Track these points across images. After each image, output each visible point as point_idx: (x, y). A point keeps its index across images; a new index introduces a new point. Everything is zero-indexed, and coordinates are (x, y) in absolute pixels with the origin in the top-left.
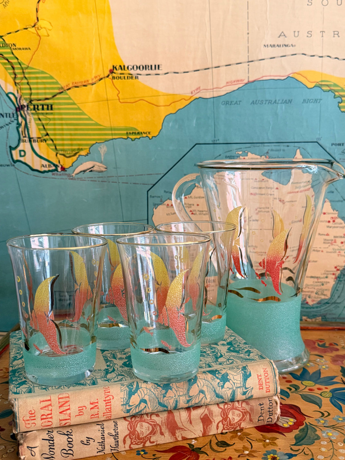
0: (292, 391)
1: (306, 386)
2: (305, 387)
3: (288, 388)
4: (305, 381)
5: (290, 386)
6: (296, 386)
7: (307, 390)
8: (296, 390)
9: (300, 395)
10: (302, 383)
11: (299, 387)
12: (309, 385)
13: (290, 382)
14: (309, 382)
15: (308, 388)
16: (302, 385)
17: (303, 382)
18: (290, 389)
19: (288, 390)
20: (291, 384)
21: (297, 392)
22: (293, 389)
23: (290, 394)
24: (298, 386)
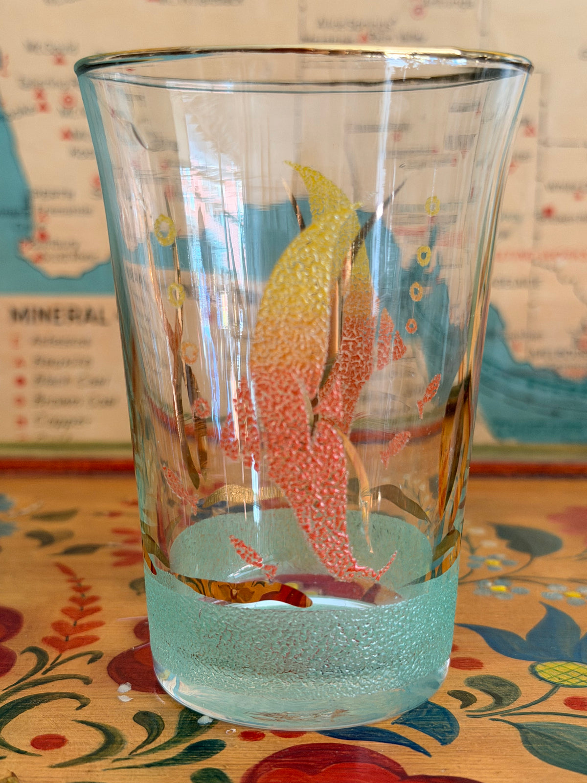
0: (474, 707)
1: (556, 686)
2: (549, 687)
3: (455, 694)
4: (549, 664)
5: (471, 682)
6: (500, 682)
7: (557, 703)
8: (499, 701)
9: (519, 727)
10: (535, 673)
11: (514, 691)
12: (574, 681)
13: (475, 664)
14: (572, 666)
15: (564, 693)
16: (537, 680)
17: (539, 667)
18: (466, 700)
19: (453, 706)
20: (474, 673)
21: (503, 714)
22: (484, 700)
23: (464, 722)
24: (512, 685)
